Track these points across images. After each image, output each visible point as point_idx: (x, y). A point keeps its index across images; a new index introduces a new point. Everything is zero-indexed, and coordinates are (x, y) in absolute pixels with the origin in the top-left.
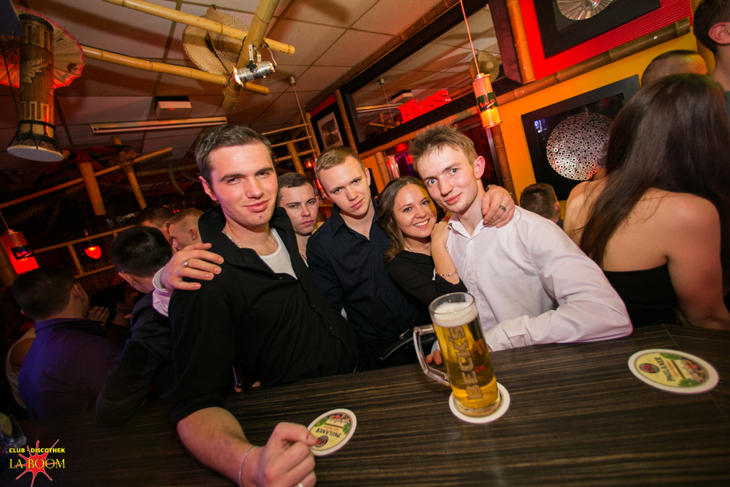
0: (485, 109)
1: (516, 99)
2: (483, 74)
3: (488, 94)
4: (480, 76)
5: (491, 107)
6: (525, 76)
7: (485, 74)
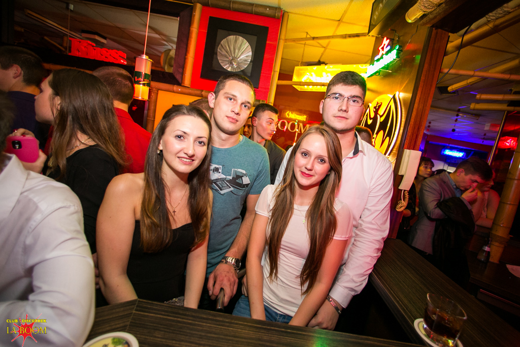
0: (138, 83)
1: (173, 92)
2: (147, 57)
3: (145, 74)
4: (144, 57)
5: (144, 85)
6: (184, 80)
7: (149, 58)
